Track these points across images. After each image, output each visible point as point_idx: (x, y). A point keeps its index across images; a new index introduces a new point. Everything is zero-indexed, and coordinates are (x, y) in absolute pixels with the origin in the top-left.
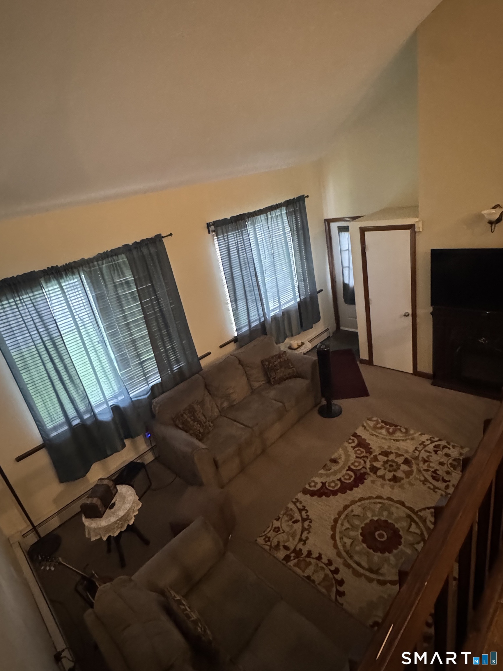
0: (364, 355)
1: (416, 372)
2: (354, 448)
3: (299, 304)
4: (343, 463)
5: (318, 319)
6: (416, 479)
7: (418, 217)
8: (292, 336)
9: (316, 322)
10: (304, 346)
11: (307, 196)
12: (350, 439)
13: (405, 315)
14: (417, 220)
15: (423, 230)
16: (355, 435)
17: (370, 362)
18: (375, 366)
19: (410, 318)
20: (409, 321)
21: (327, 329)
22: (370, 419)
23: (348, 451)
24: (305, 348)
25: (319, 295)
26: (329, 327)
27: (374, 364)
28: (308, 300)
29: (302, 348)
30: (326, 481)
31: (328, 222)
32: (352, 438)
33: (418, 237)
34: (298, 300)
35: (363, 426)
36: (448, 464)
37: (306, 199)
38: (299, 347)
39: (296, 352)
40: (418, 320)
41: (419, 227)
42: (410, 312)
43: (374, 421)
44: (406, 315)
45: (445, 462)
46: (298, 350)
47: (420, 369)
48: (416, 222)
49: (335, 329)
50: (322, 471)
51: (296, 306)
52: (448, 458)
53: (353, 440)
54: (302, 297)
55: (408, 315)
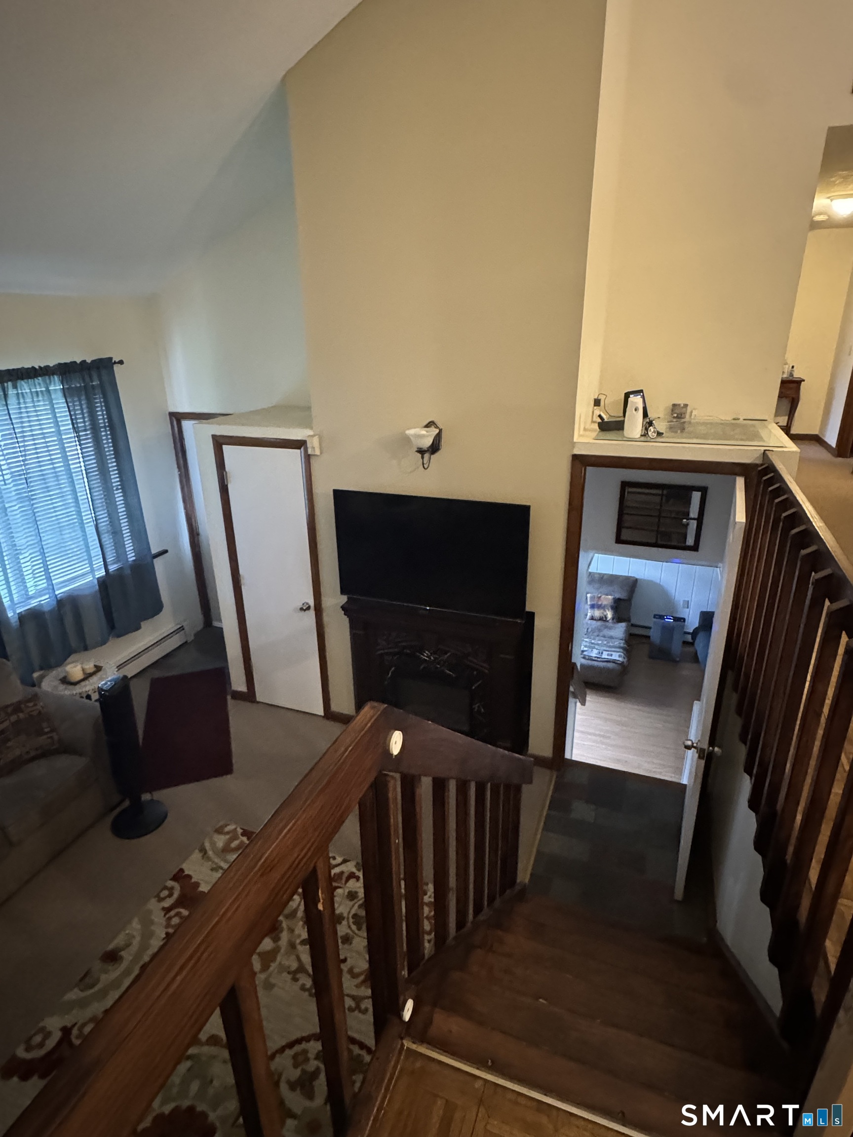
0: (238, 683)
1: (329, 715)
2: (167, 910)
3: (103, 583)
4: (131, 958)
5: (156, 608)
6: (282, 969)
7: (311, 428)
8: (86, 649)
9: (153, 616)
10: (99, 674)
11: (121, 362)
12: (165, 888)
13: (302, 609)
14: (311, 433)
15: (321, 453)
16: (180, 876)
17: (249, 696)
18: (258, 702)
19: (312, 613)
20: (310, 618)
21: (182, 628)
22: (219, 831)
23: (152, 922)
24: (101, 679)
25: (159, 564)
26: (185, 624)
27: (258, 699)
28: (128, 572)
29: (94, 679)
30: (74, 1021)
31: (177, 418)
32: (170, 883)
33: (315, 465)
34: (102, 573)
35: (203, 851)
36: (350, 916)
37: (116, 368)
38: (88, 676)
39: (77, 690)
40: (326, 619)
41: (314, 445)
42: (311, 602)
43: (228, 833)
44: (305, 609)
45: (345, 915)
46: (83, 684)
47: (335, 707)
48: (309, 436)
49: (200, 625)
50: (74, 995)
51: (94, 586)
52: (352, 903)
53: (171, 889)
54: (112, 568)
55: (309, 608)
